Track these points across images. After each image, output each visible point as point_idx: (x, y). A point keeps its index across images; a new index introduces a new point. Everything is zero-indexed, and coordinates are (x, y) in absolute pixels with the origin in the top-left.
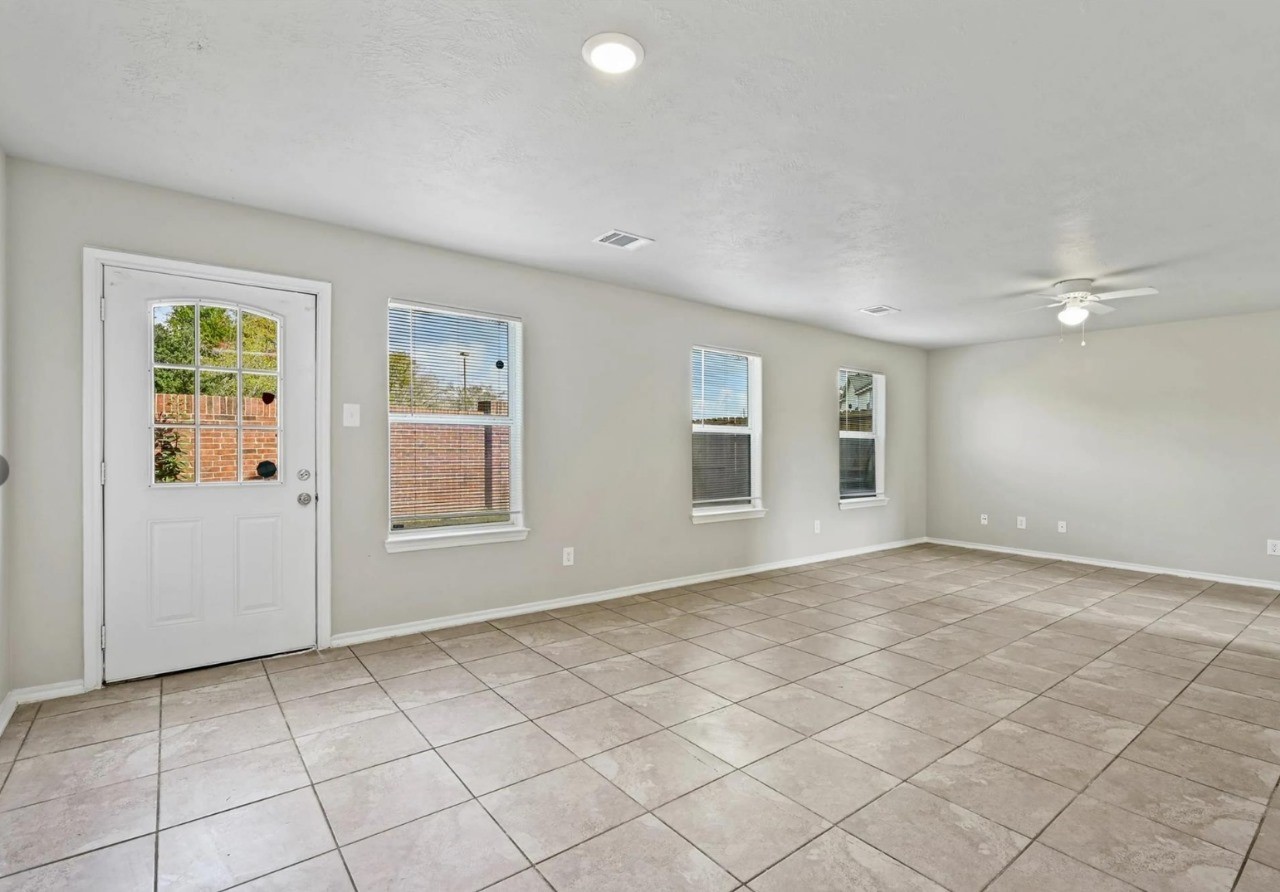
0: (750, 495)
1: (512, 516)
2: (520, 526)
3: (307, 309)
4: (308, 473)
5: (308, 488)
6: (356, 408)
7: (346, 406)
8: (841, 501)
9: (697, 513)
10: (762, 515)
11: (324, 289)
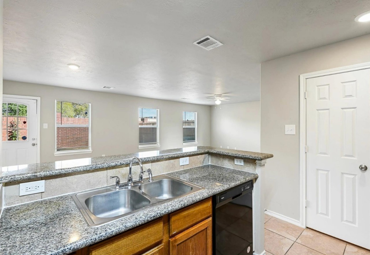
0: (156, 142)
1: (89, 148)
2: (91, 150)
3: (34, 103)
4: (35, 139)
5: (34, 142)
6: (47, 124)
7: (44, 124)
8: (184, 143)
9: (140, 146)
10: (160, 147)
11: (39, 99)
